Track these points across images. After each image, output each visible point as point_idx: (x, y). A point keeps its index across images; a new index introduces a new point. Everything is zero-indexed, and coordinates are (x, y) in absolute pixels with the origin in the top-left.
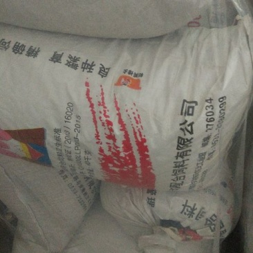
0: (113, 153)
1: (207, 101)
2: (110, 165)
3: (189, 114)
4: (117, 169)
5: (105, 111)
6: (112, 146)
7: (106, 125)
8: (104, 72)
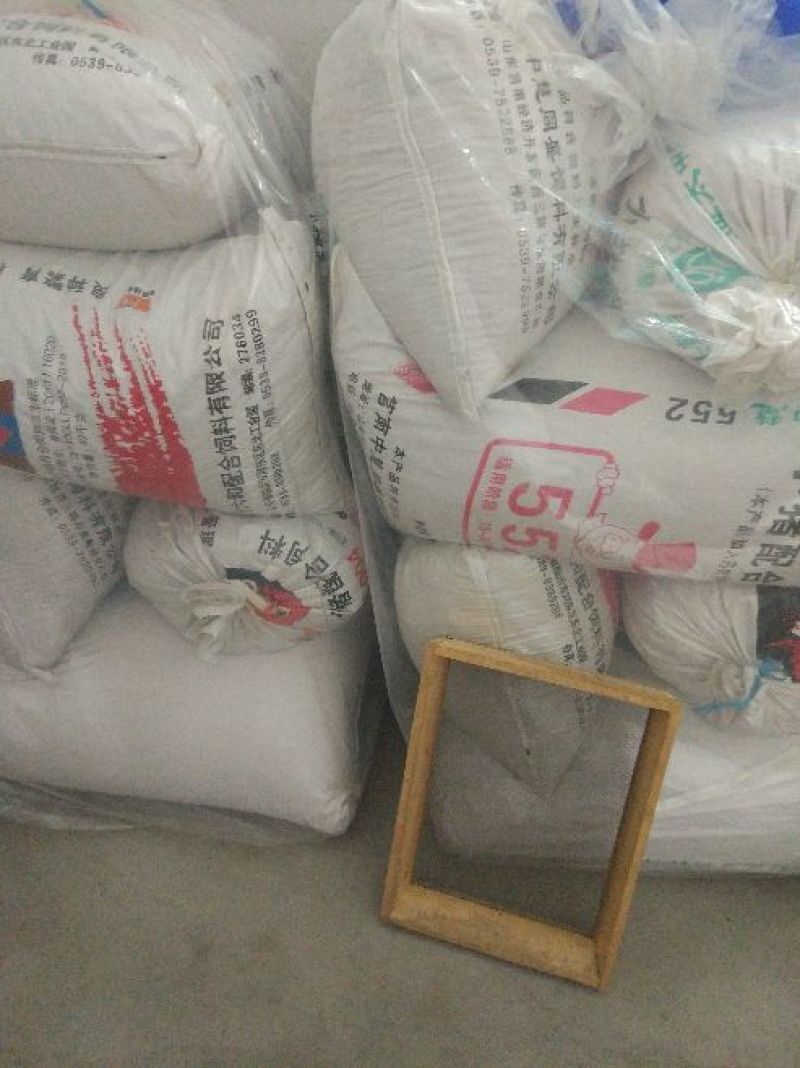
0: (117, 411)
1: (233, 318)
2: (117, 437)
3: (213, 338)
4: (128, 445)
5: (100, 343)
6: (115, 398)
7: (103, 363)
8: (99, 292)
